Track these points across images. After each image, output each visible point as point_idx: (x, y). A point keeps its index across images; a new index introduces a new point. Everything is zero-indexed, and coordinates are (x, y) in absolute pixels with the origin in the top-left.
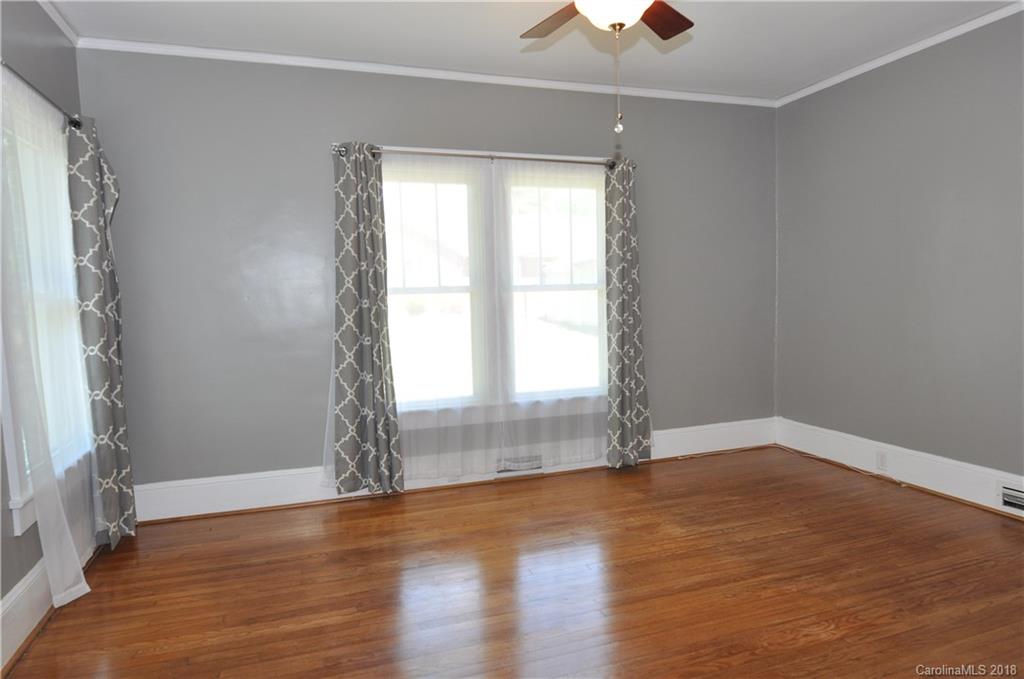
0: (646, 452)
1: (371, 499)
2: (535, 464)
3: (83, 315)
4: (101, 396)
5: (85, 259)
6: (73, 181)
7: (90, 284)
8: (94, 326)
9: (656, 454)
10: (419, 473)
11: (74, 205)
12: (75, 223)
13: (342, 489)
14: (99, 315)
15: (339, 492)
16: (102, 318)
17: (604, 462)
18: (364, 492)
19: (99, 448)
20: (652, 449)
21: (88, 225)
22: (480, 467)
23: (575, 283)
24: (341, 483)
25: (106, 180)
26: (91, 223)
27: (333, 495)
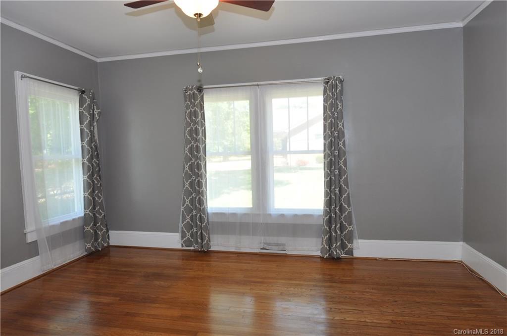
0: (350, 252)
1: (194, 251)
2: (281, 248)
3: (83, 164)
4: (87, 195)
5: (85, 143)
6: (81, 114)
7: (86, 152)
8: (86, 168)
9: (357, 254)
10: (218, 243)
11: (81, 123)
12: (81, 129)
13: (184, 245)
14: (88, 164)
15: (182, 246)
16: (89, 165)
17: (318, 253)
18: (192, 248)
19: (85, 215)
20: (354, 251)
21: (86, 130)
22: (250, 244)
23: (309, 150)
24: (183, 242)
25: (95, 112)
26: (87, 129)
27: (179, 247)
